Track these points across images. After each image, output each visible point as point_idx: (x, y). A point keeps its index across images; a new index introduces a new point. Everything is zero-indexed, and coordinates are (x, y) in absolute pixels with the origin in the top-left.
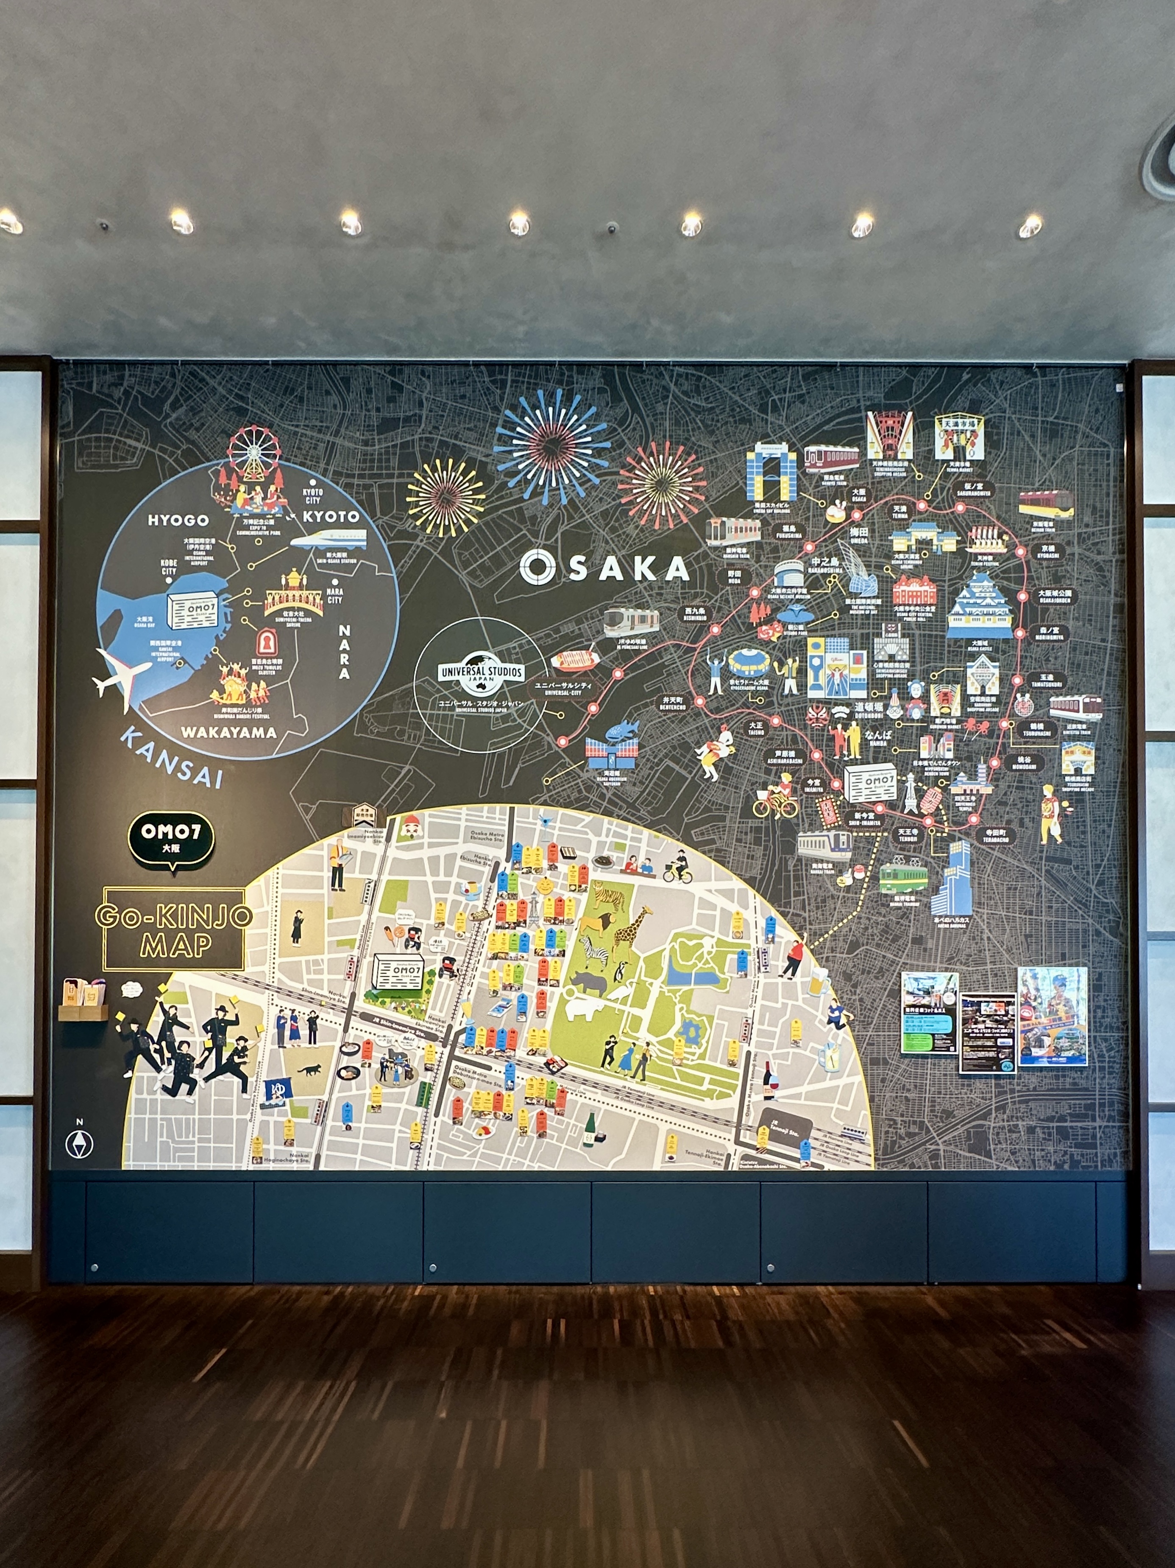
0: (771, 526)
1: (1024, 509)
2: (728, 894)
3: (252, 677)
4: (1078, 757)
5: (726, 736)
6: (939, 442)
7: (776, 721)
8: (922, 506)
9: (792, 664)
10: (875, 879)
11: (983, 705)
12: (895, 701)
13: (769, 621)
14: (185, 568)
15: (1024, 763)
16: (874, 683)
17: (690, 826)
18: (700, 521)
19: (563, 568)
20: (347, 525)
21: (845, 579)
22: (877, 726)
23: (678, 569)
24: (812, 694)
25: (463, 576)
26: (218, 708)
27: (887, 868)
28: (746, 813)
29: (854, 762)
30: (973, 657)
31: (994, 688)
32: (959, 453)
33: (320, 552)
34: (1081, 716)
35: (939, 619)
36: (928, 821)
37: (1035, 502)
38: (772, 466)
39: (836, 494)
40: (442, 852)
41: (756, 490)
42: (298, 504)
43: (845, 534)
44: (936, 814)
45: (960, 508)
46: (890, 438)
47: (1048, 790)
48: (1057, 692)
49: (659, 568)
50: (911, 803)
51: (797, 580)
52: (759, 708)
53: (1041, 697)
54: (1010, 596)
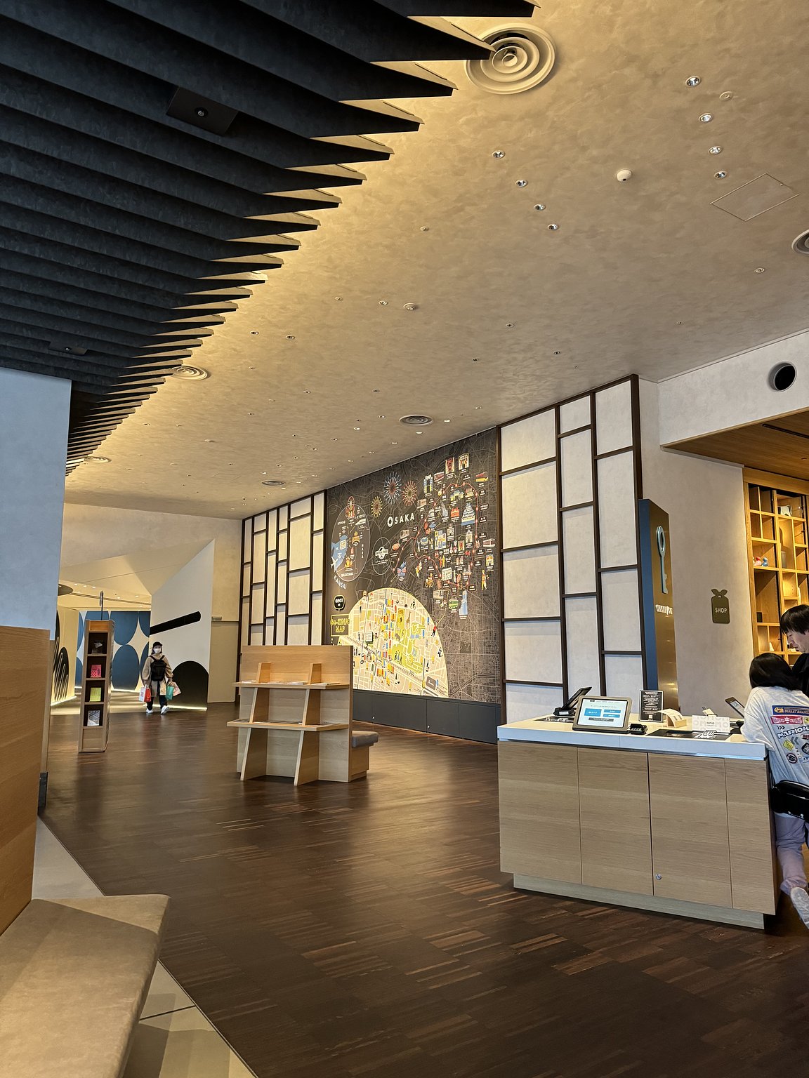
0: (428, 501)
1: (477, 480)
2: (421, 610)
3: (350, 560)
4: (490, 560)
5: (420, 564)
6: (460, 464)
7: (429, 558)
8: (456, 485)
9: (432, 540)
10: (448, 604)
11: (469, 546)
12: (451, 548)
13: (428, 529)
14: (342, 535)
15: (478, 564)
16: (448, 543)
17: (415, 591)
18: (416, 502)
19: (394, 521)
20: (363, 518)
21: (442, 512)
22: (447, 556)
23: (412, 517)
24: (436, 548)
25: (379, 527)
26: (345, 569)
27: (450, 600)
28: (424, 587)
29: (444, 568)
30: (467, 531)
31: (471, 541)
32: (464, 466)
33: (359, 526)
34: (490, 546)
35: (460, 520)
36: (458, 585)
37: (479, 478)
38: (428, 482)
39: (441, 486)
40: (376, 602)
41: (426, 492)
42: (357, 515)
43: (442, 499)
44: (460, 583)
45: (464, 484)
46: (450, 465)
47: (483, 571)
48: (485, 539)
49: (409, 517)
50: (455, 579)
51: (432, 515)
52: (426, 554)
53: (481, 541)
54: (474, 508)
